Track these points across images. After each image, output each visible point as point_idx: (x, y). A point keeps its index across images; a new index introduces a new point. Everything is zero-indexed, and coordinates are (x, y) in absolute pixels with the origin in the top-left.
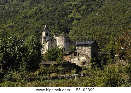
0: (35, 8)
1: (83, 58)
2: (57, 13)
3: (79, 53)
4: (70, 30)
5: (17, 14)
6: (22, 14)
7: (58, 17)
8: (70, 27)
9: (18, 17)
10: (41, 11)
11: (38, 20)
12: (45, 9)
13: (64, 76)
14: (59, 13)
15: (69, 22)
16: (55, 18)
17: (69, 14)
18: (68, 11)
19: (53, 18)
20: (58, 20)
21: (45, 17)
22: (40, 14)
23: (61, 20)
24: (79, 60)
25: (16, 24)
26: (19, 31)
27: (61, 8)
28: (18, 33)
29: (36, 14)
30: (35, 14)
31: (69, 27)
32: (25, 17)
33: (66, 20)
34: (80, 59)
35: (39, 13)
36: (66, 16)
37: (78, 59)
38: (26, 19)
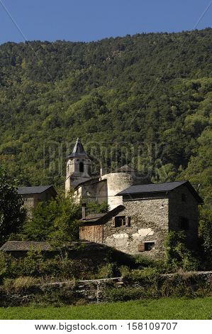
0: (85, 98)
1: (145, 232)
2: (151, 111)
3: (130, 218)
4: (192, 158)
5: (31, 117)
6: (47, 115)
7: (155, 123)
8: (191, 149)
9: (35, 124)
10: (102, 107)
11: (93, 132)
12: (117, 100)
13: (60, 283)
14: (159, 111)
15: (189, 136)
16: (146, 125)
17: (190, 114)
18: (187, 104)
19: (139, 124)
20: (155, 130)
21: (115, 123)
22: (100, 114)
23: (165, 129)
24: (130, 238)
25: (28, 144)
26: (36, 161)
27: (164, 97)
28: (33, 168)
29: (88, 114)
30: (85, 115)
31: (187, 150)
32: (56, 123)
33: (179, 129)
34: (133, 235)
35: (98, 111)
36: (178, 119)
37: (127, 236)
38: (57, 129)
